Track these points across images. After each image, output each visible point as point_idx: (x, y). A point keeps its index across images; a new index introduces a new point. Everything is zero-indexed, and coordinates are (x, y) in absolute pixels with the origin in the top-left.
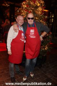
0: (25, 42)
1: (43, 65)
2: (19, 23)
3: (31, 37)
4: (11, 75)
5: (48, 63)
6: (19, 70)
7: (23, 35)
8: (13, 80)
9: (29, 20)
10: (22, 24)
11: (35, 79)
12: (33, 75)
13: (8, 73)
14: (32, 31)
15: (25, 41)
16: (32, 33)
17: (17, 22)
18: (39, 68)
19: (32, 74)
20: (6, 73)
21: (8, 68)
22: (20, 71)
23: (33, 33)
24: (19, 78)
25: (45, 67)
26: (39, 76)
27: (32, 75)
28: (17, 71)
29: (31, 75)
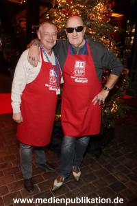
0: (58, 92)
1: (104, 150)
2: (45, 42)
3: (76, 80)
4: (23, 172)
5: (118, 144)
6: (45, 161)
7: (52, 73)
8: (29, 184)
9: (70, 35)
10: (51, 46)
11: (85, 184)
12: (79, 174)
13: (17, 168)
14: (80, 65)
15: (59, 90)
16: (79, 69)
17: (40, 40)
18: (94, 158)
19: (77, 173)
20: (13, 167)
21: (18, 156)
22: (47, 163)
23: (82, 72)
24: (45, 180)
25: (109, 155)
26: (95, 178)
27: (77, 175)
28: (41, 163)
29: (75, 174)
